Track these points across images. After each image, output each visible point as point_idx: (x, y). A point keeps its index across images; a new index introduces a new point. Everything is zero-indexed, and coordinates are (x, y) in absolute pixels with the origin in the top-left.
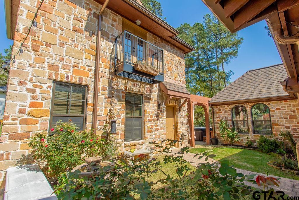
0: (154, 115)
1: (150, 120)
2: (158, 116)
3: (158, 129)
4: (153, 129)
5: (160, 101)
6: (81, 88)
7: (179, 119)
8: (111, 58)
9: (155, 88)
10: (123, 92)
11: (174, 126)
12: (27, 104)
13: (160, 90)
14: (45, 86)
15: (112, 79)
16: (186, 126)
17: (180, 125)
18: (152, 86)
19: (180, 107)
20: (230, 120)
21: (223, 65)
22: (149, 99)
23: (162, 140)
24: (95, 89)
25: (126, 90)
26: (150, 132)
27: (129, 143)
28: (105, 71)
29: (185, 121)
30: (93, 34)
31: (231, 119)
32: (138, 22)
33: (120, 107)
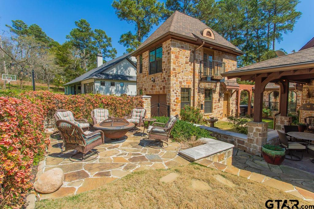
0: (217, 100)
1: (215, 103)
2: (219, 100)
3: (219, 107)
4: (216, 108)
5: (221, 92)
6: (188, 90)
7: (231, 102)
8: (199, 73)
9: (218, 84)
10: (204, 89)
11: (227, 105)
12: (175, 98)
13: (221, 85)
14: (179, 91)
15: (199, 83)
16: (235, 106)
17: (231, 105)
18: (217, 83)
19: (232, 94)
20: (267, 102)
21: (274, 42)
22: (215, 91)
23: (220, 113)
24: (194, 90)
25: (205, 88)
26: (215, 109)
27: (206, 114)
28: (197, 80)
29: (235, 102)
30: (192, 62)
31: (268, 100)
32: (211, 48)
33: (203, 97)
